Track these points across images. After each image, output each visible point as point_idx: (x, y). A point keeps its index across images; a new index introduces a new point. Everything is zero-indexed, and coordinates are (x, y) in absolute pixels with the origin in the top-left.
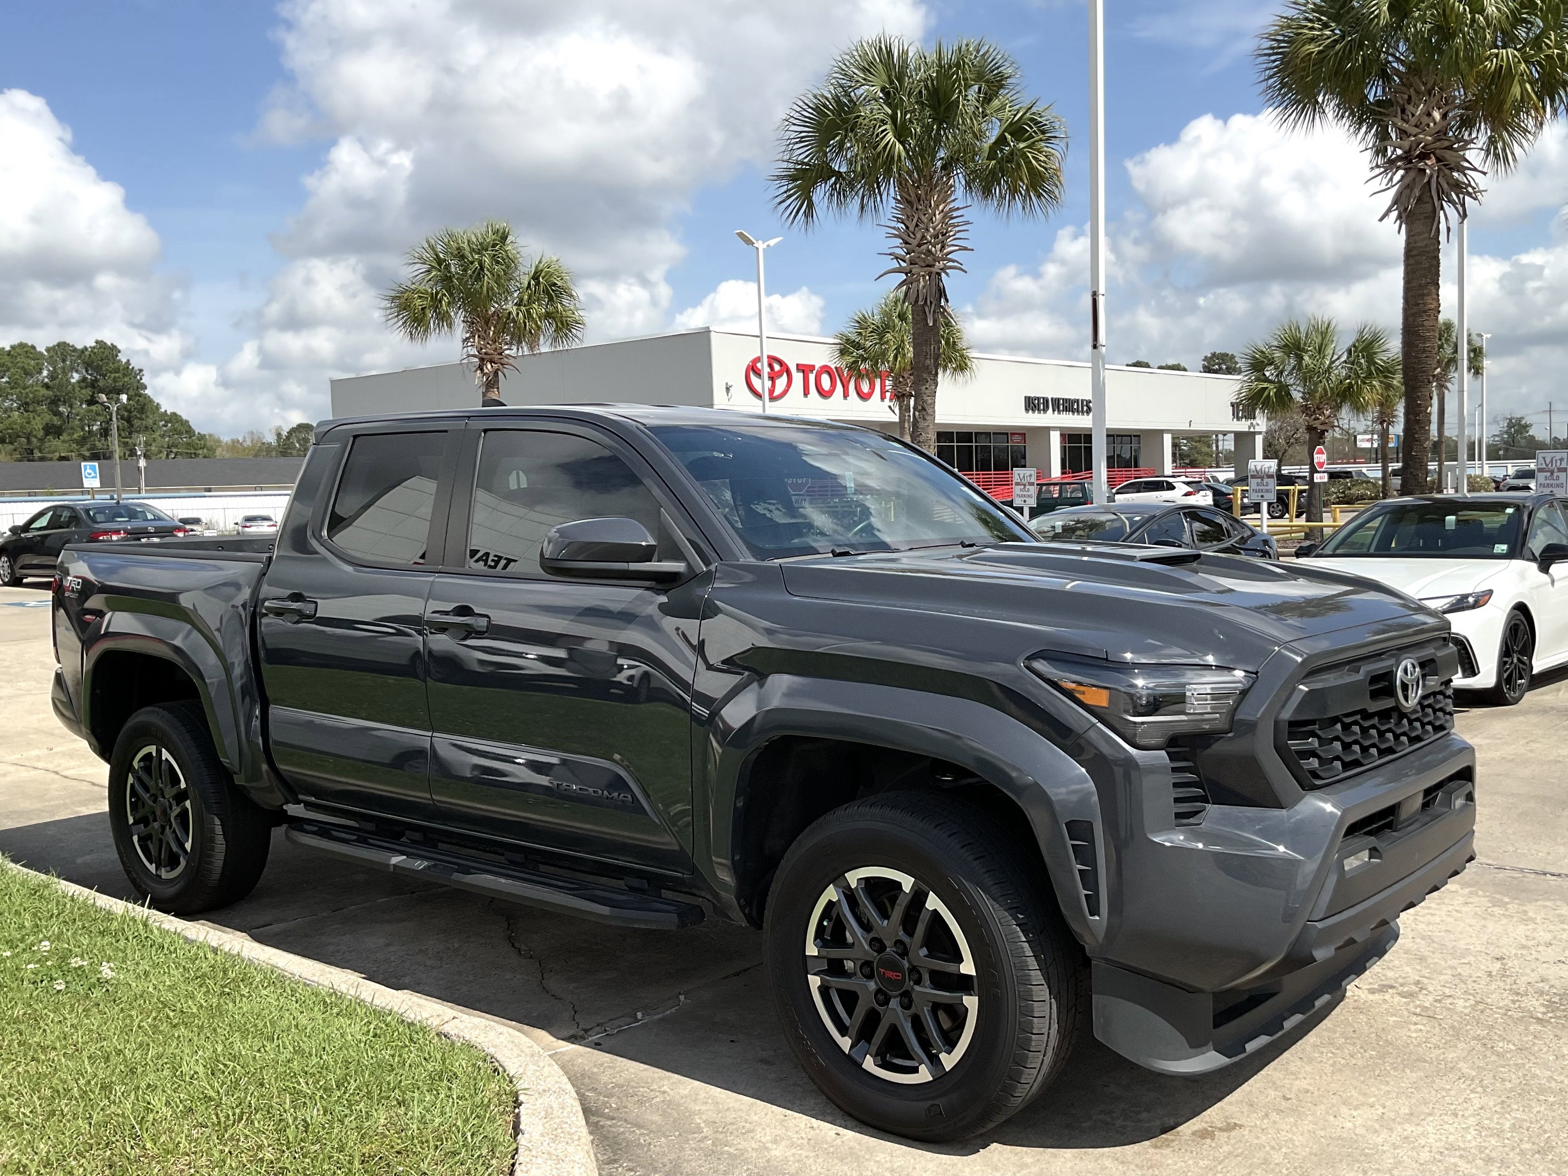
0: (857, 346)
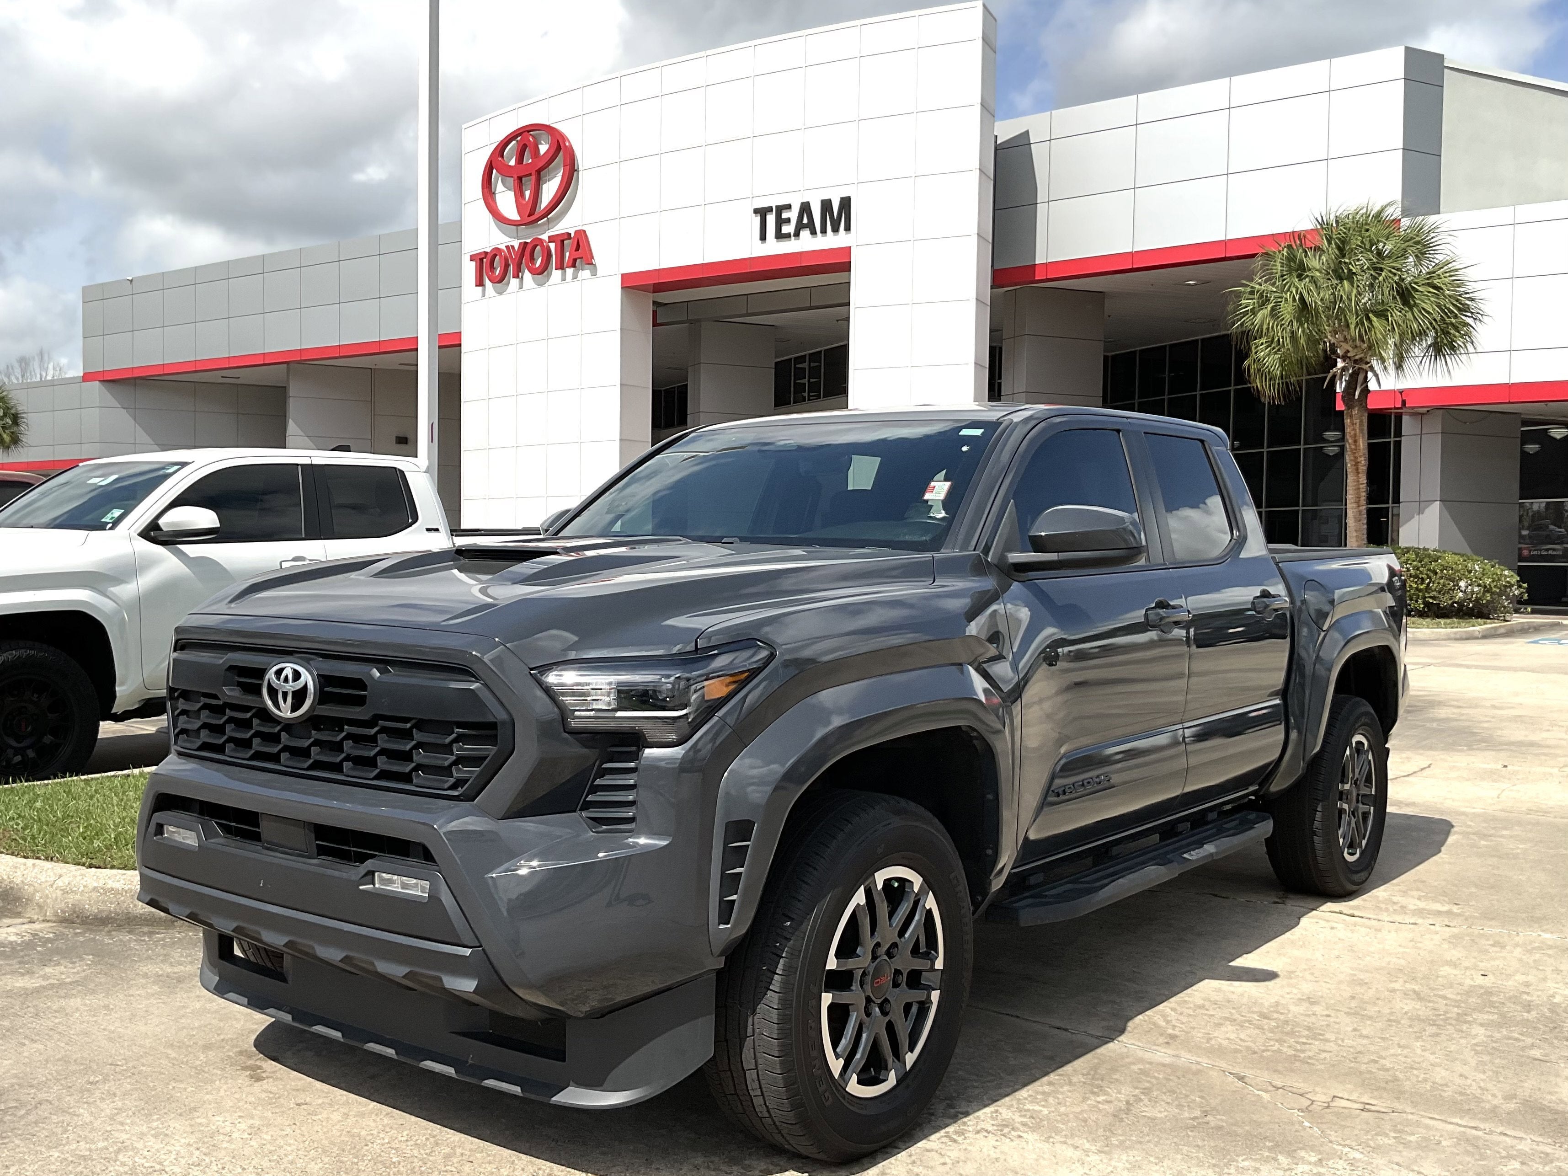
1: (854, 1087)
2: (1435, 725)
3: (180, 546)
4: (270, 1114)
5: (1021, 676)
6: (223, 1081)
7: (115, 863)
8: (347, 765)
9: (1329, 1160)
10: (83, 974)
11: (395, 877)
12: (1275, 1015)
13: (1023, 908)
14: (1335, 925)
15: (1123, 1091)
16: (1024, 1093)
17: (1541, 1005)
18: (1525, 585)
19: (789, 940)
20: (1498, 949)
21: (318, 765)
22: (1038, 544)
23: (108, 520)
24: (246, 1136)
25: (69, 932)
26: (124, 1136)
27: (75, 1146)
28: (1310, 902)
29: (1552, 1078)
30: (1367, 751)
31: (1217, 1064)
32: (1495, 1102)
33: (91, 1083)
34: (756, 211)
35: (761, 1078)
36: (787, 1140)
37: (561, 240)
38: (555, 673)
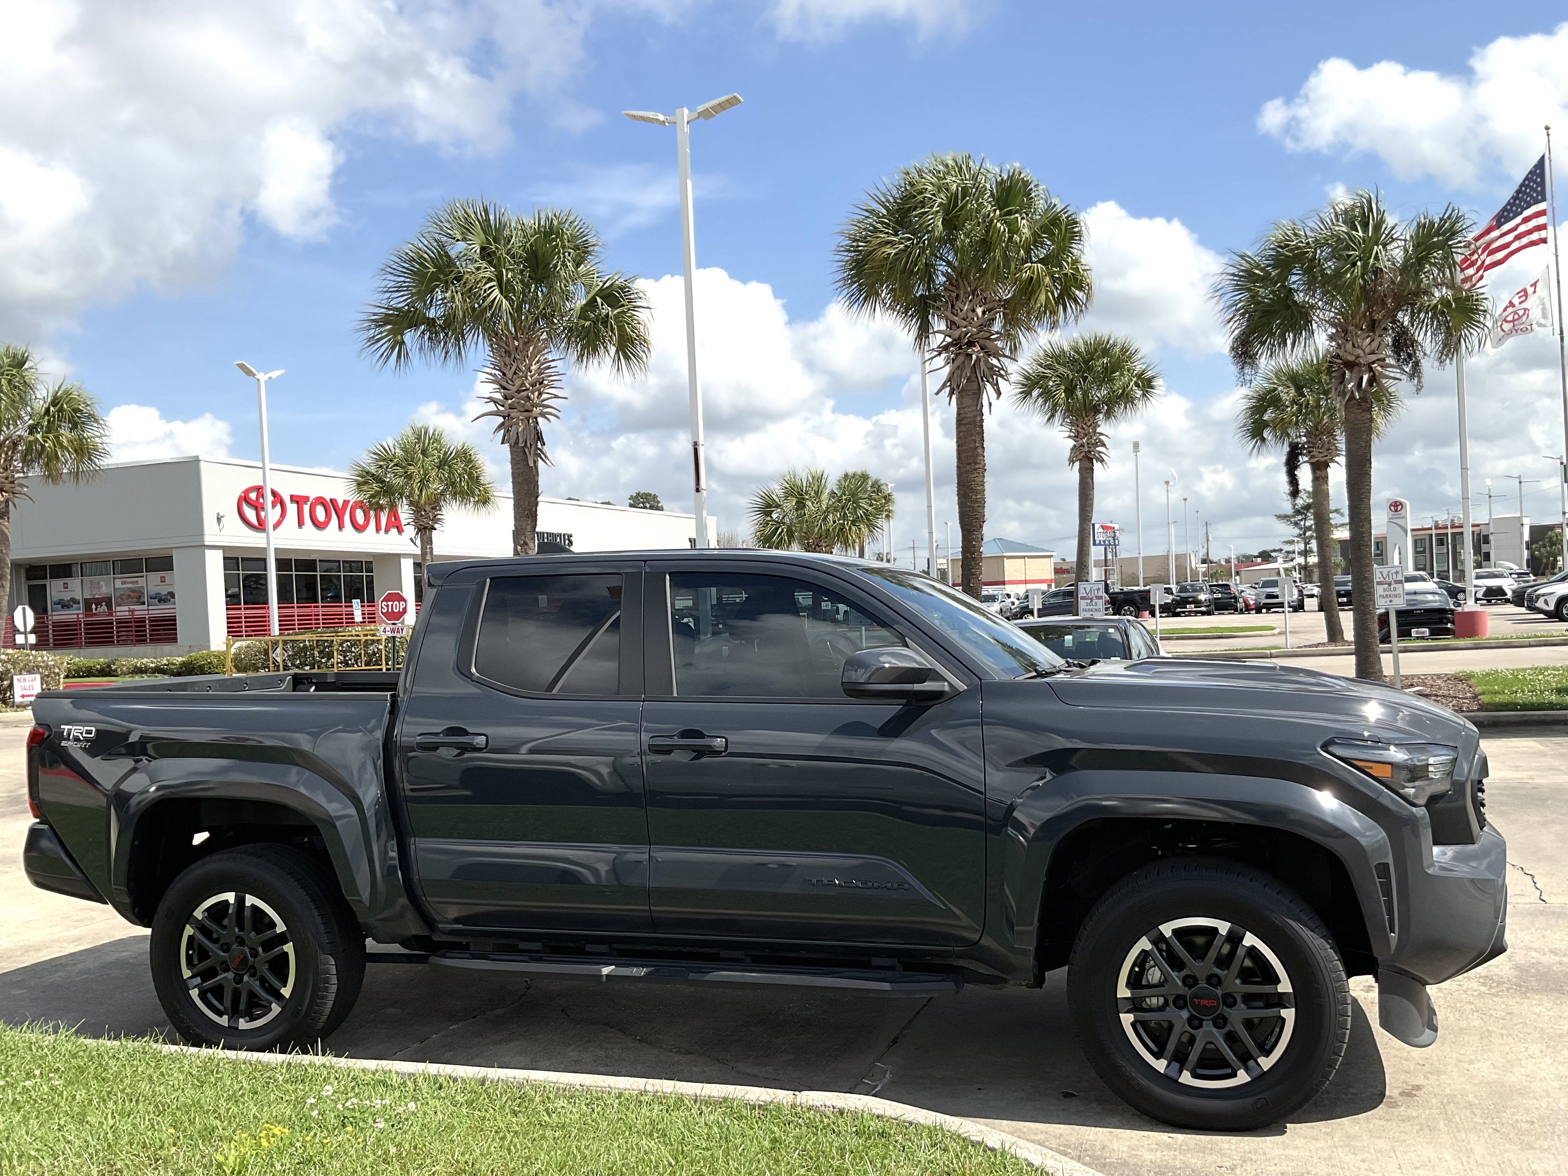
0: (379, 480)
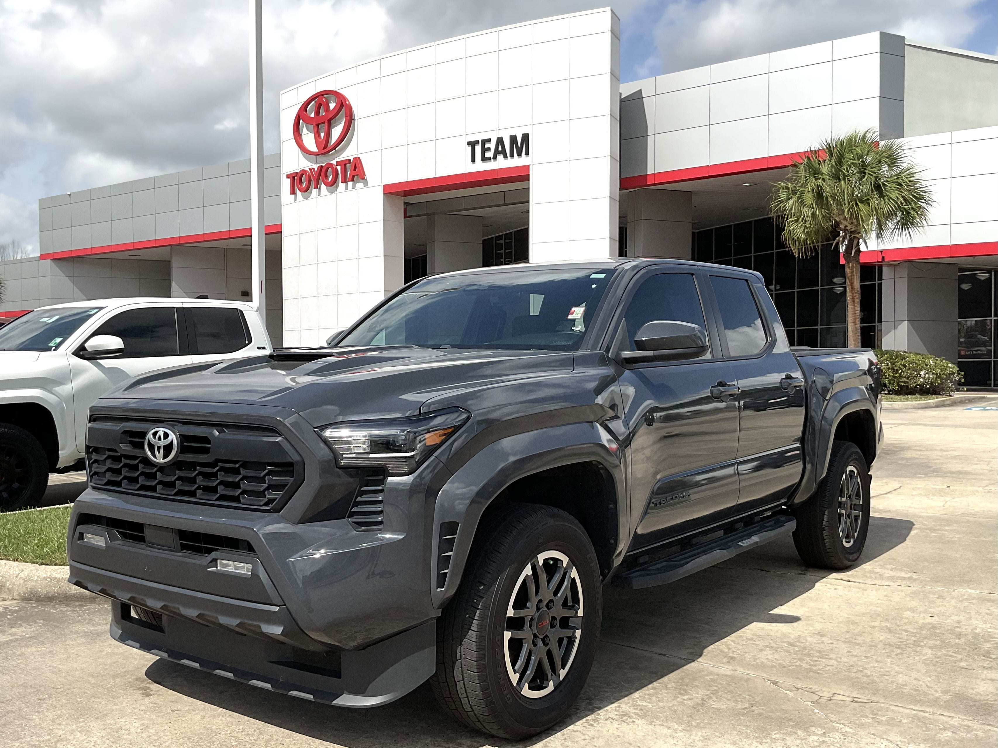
1: (526, 692)
2: (904, 462)
3: (99, 361)
4: (155, 717)
5: (631, 430)
6: (125, 697)
7: (57, 562)
8: (199, 492)
9: (830, 733)
10: (37, 632)
11: (231, 562)
12: (798, 644)
13: (636, 577)
14: (837, 587)
15: (700, 693)
16: (637, 695)
17: (968, 635)
18: (963, 373)
19: (482, 597)
20: (941, 600)
21: (180, 493)
22: (640, 346)
23: (52, 345)
24: (139, 730)
25: (28, 606)
26: (61, 732)
27: (29, 739)
28: (822, 573)
29: (973, 680)
30: (857, 476)
31: (760, 675)
32: (937, 695)
33: (41, 700)
34: (469, 143)
35: (466, 686)
36: (484, 727)
37: (344, 164)
38: (330, 430)
